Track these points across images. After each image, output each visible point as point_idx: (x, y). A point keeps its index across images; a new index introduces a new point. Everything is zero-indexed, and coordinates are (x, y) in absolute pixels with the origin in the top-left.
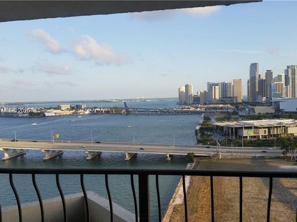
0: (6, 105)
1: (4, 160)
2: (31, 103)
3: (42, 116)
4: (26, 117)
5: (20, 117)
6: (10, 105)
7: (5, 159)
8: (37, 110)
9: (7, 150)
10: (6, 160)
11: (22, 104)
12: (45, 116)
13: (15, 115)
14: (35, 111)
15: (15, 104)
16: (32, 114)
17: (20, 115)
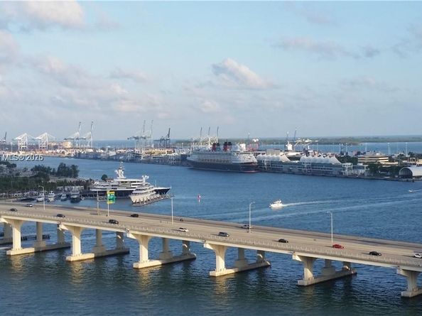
0: (313, 143)
1: (302, 286)
2: (376, 140)
3: (403, 177)
4: (361, 177)
5: (346, 177)
6: (324, 143)
7: (306, 284)
8: (391, 159)
9: (310, 260)
10: (308, 286)
11: (352, 141)
12: (409, 175)
13: (335, 172)
14: (384, 162)
15: (337, 142)
16: (376, 171)
17: (347, 172)
